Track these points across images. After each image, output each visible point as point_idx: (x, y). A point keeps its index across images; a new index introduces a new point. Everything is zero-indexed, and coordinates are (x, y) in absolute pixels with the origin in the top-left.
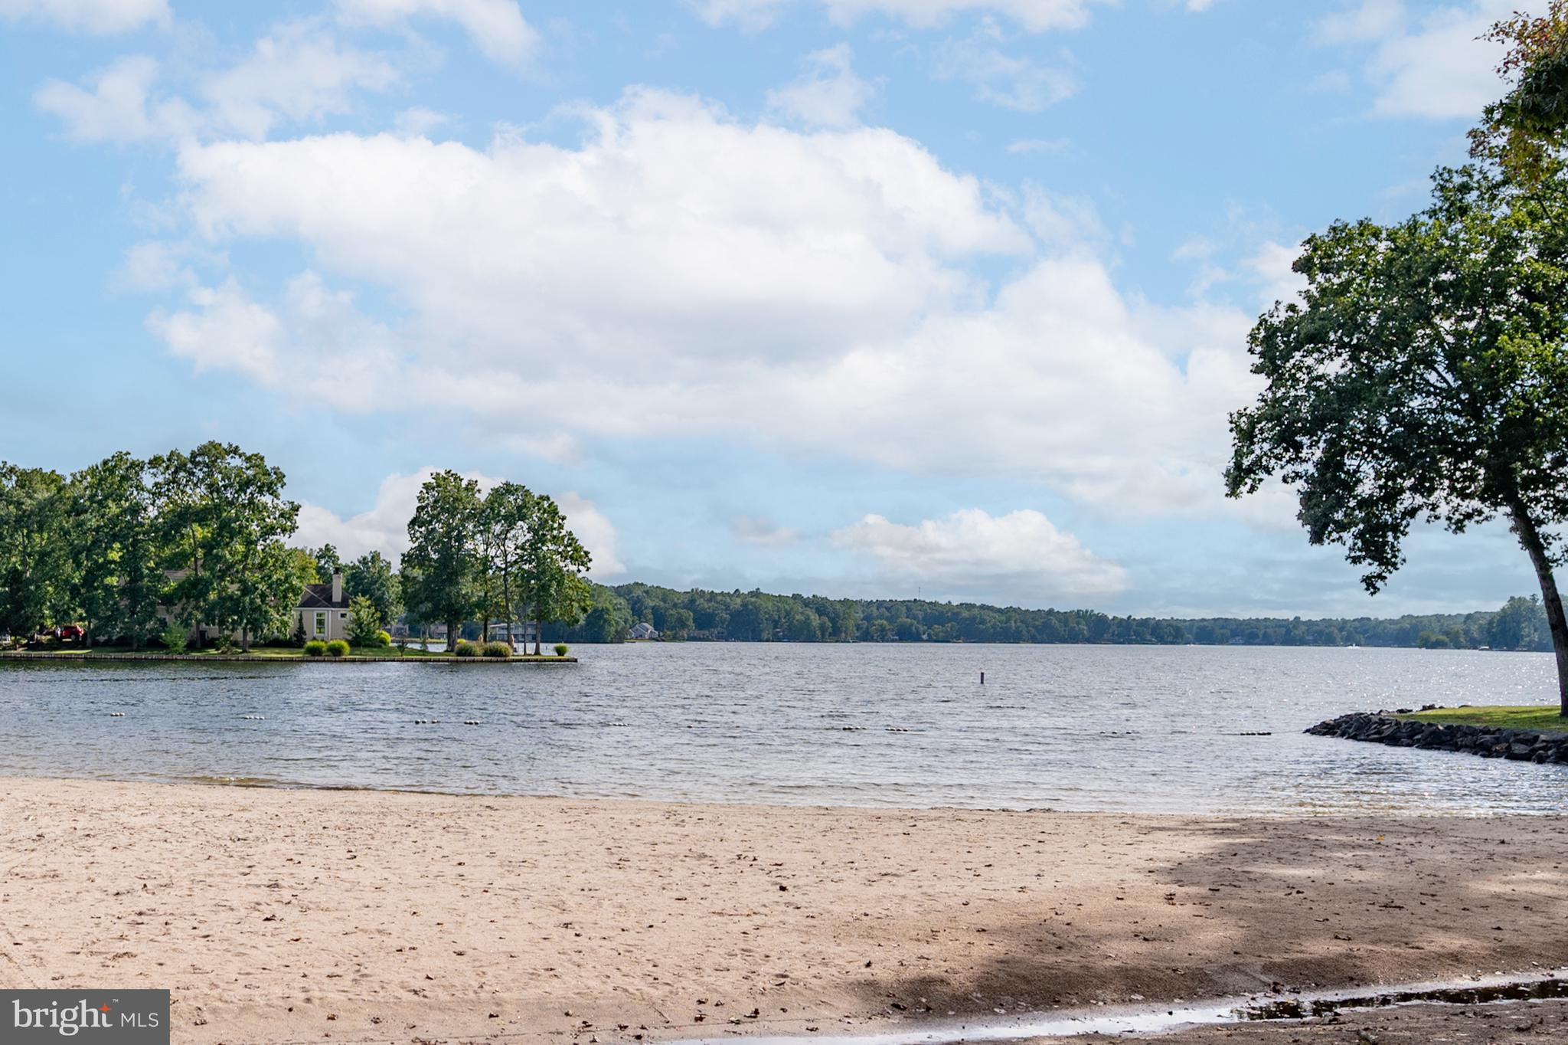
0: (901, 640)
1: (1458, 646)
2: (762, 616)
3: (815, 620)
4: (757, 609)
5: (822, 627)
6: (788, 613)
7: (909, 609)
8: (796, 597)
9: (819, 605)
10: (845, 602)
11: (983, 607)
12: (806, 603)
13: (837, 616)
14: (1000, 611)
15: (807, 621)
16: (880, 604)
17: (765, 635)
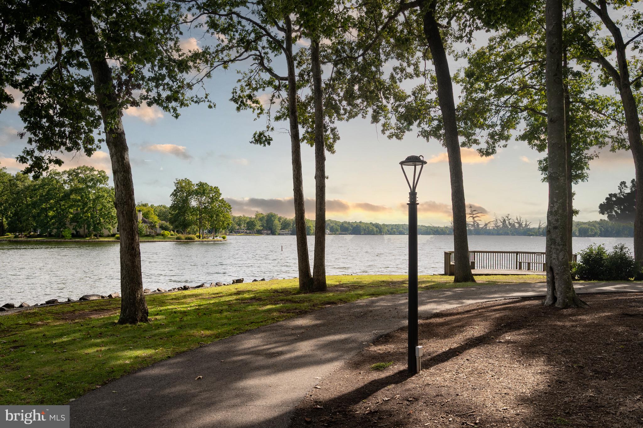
0: (400, 234)
1: (537, 235)
2: (361, 228)
3: (375, 229)
4: (360, 226)
5: (377, 231)
6: (368, 227)
7: (403, 226)
8: (371, 223)
9: (377, 226)
10: (384, 225)
11: (422, 226)
12: (373, 225)
13: (381, 228)
14: (426, 227)
15: (373, 230)
16: (396, 225)
17: (362, 233)
